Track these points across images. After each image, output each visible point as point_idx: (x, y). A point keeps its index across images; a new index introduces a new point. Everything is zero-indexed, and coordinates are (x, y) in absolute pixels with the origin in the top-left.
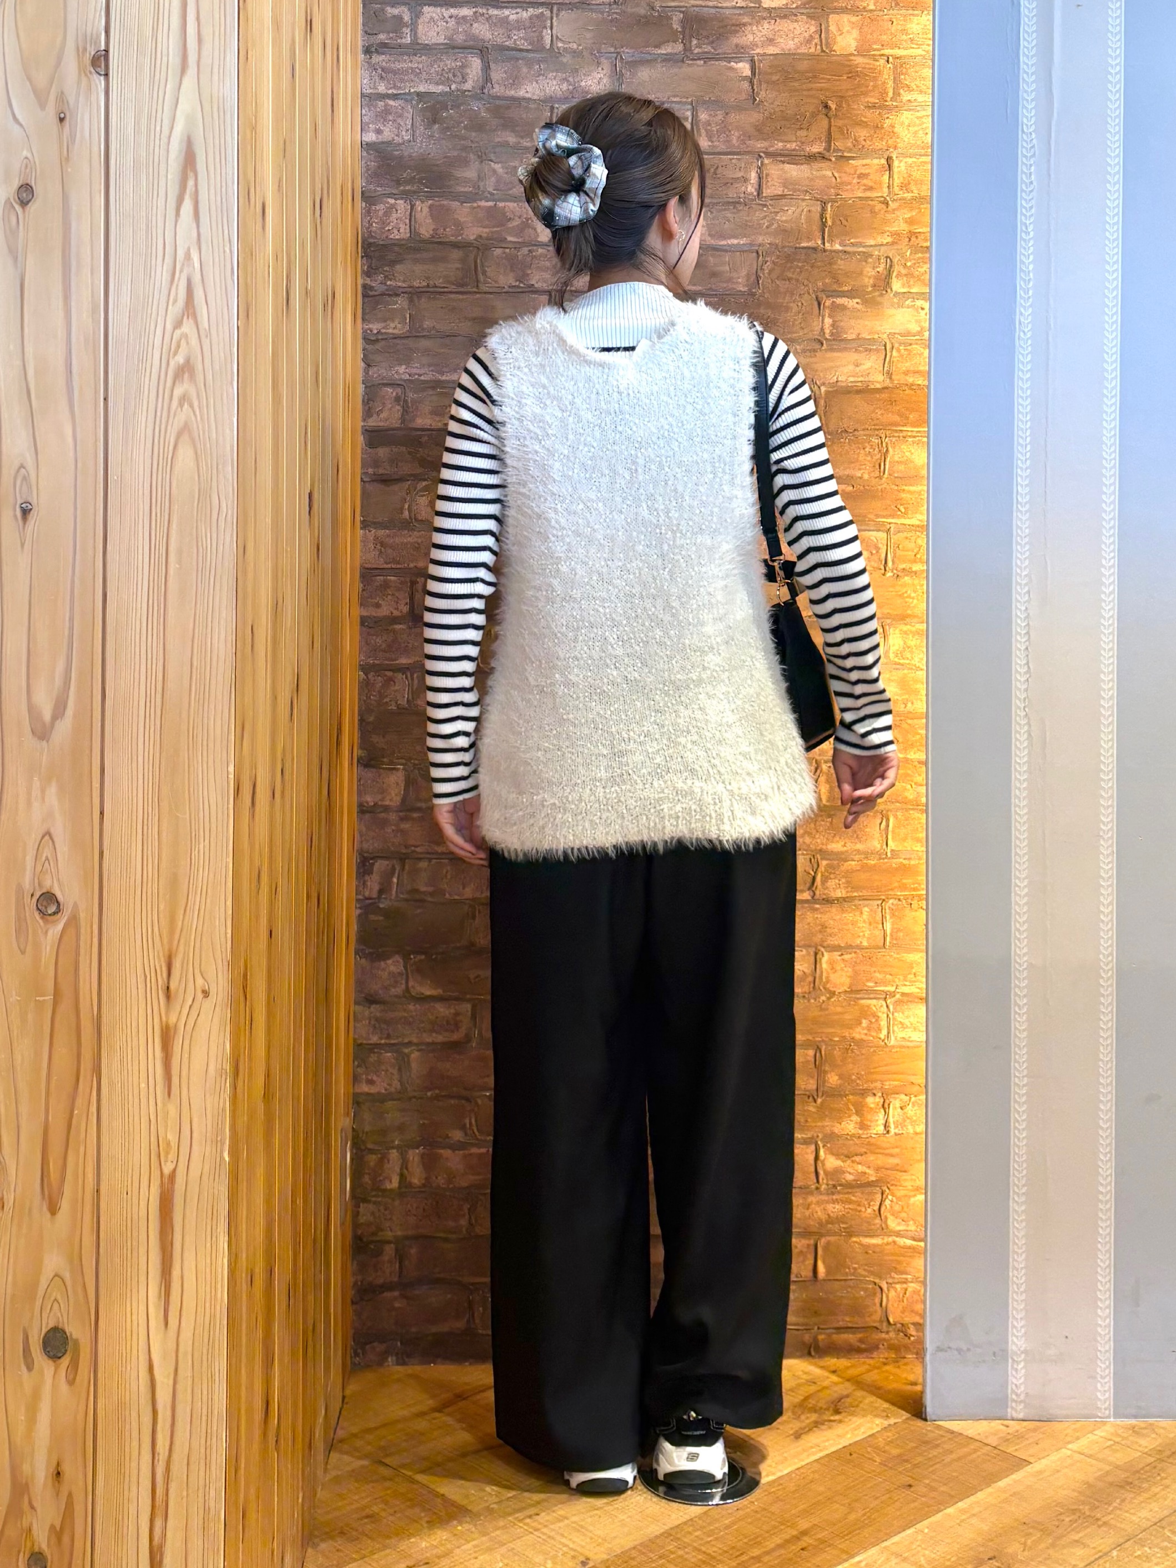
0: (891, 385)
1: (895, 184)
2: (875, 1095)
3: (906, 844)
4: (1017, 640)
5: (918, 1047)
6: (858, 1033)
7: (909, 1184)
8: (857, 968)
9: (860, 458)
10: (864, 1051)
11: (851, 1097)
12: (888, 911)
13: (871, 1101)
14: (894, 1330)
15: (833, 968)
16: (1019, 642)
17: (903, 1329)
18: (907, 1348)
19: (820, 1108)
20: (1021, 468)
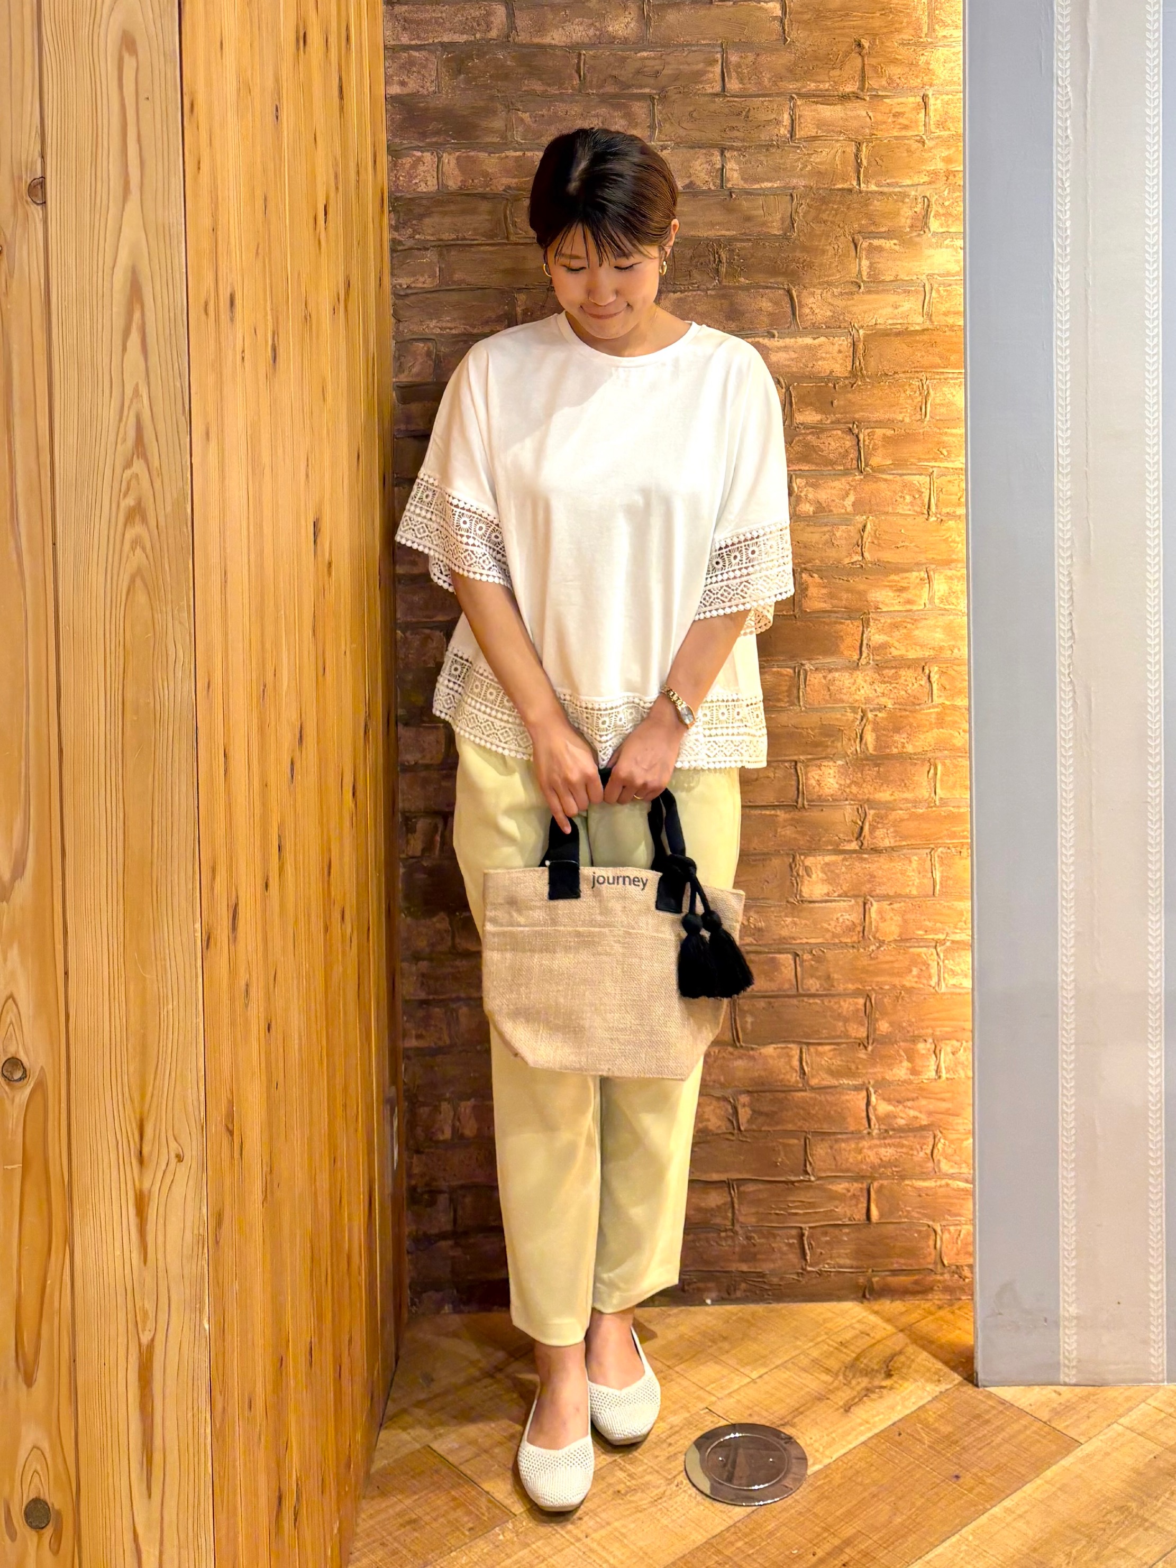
0: (930, 327)
1: (932, 123)
2: (925, 1041)
3: (954, 792)
4: (1060, 606)
5: (968, 993)
6: (909, 981)
7: (961, 1128)
8: (905, 917)
9: (900, 402)
10: (914, 999)
11: (902, 1044)
12: (937, 859)
13: (921, 1046)
14: (949, 1272)
15: (882, 918)
16: (1062, 606)
17: (958, 1269)
18: (962, 1289)
19: (872, 1056)
20: (1062, 430)
